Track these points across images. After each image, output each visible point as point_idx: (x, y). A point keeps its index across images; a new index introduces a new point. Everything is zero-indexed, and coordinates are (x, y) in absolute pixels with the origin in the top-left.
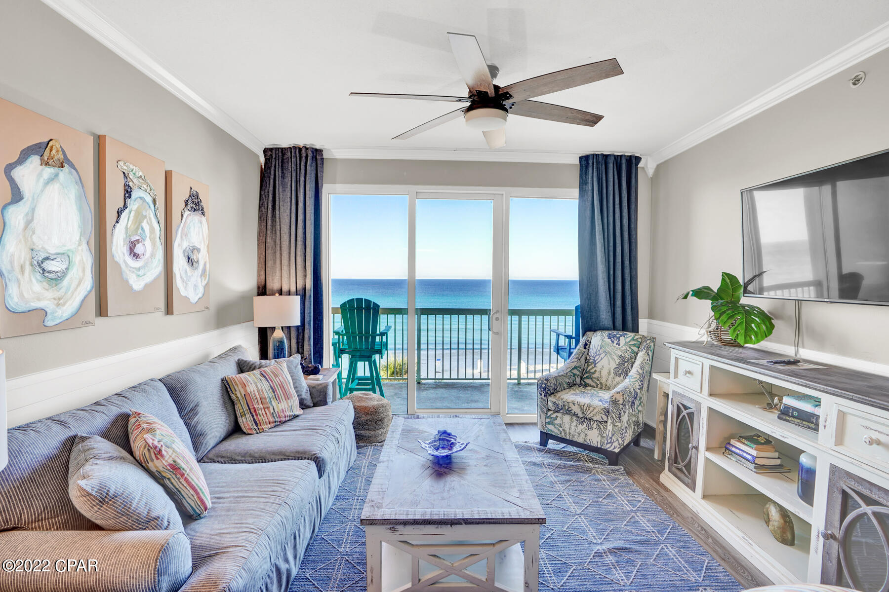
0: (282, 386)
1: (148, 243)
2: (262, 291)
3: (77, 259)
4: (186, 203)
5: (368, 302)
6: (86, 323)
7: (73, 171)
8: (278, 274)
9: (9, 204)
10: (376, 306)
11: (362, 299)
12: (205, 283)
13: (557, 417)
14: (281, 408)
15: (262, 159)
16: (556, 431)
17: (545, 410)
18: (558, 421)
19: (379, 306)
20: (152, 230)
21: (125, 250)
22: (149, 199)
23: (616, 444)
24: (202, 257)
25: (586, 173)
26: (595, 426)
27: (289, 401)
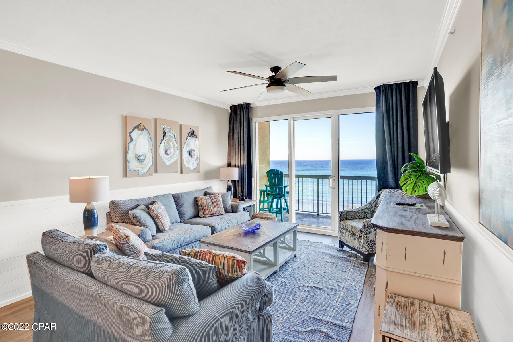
0: (217, 202)
1: (172, 150)
2: (229, 165)
3: (148, 156)
4: (188, 134)
5: (278, 171)
6: (151, 175)
7: (147, 131)
8: (234, 159)
9: (130, 142)
10: (282, 173)
11: (275, 169)
12: (197, 163)
13: (344, 232)
14: (214, 210)
15: (230, 111)
16: (343, 240)
17: (340, 228)
18: (344, 235)
19: (283, 173)
20: (174, 145)
21: (164, 152)
22: (172, 135)
23: (364, 249)
24: (196, 153)
25: (380, 97)
26: (357, 238)
27: (219, 208)
